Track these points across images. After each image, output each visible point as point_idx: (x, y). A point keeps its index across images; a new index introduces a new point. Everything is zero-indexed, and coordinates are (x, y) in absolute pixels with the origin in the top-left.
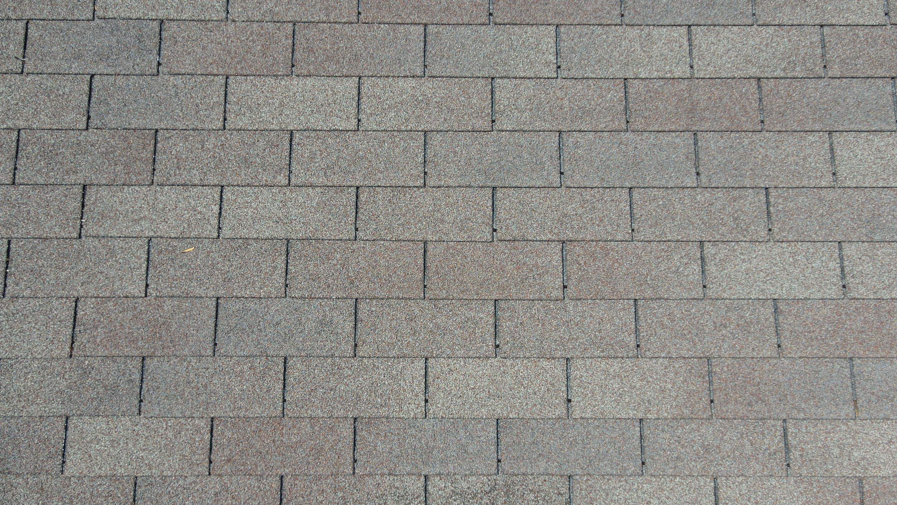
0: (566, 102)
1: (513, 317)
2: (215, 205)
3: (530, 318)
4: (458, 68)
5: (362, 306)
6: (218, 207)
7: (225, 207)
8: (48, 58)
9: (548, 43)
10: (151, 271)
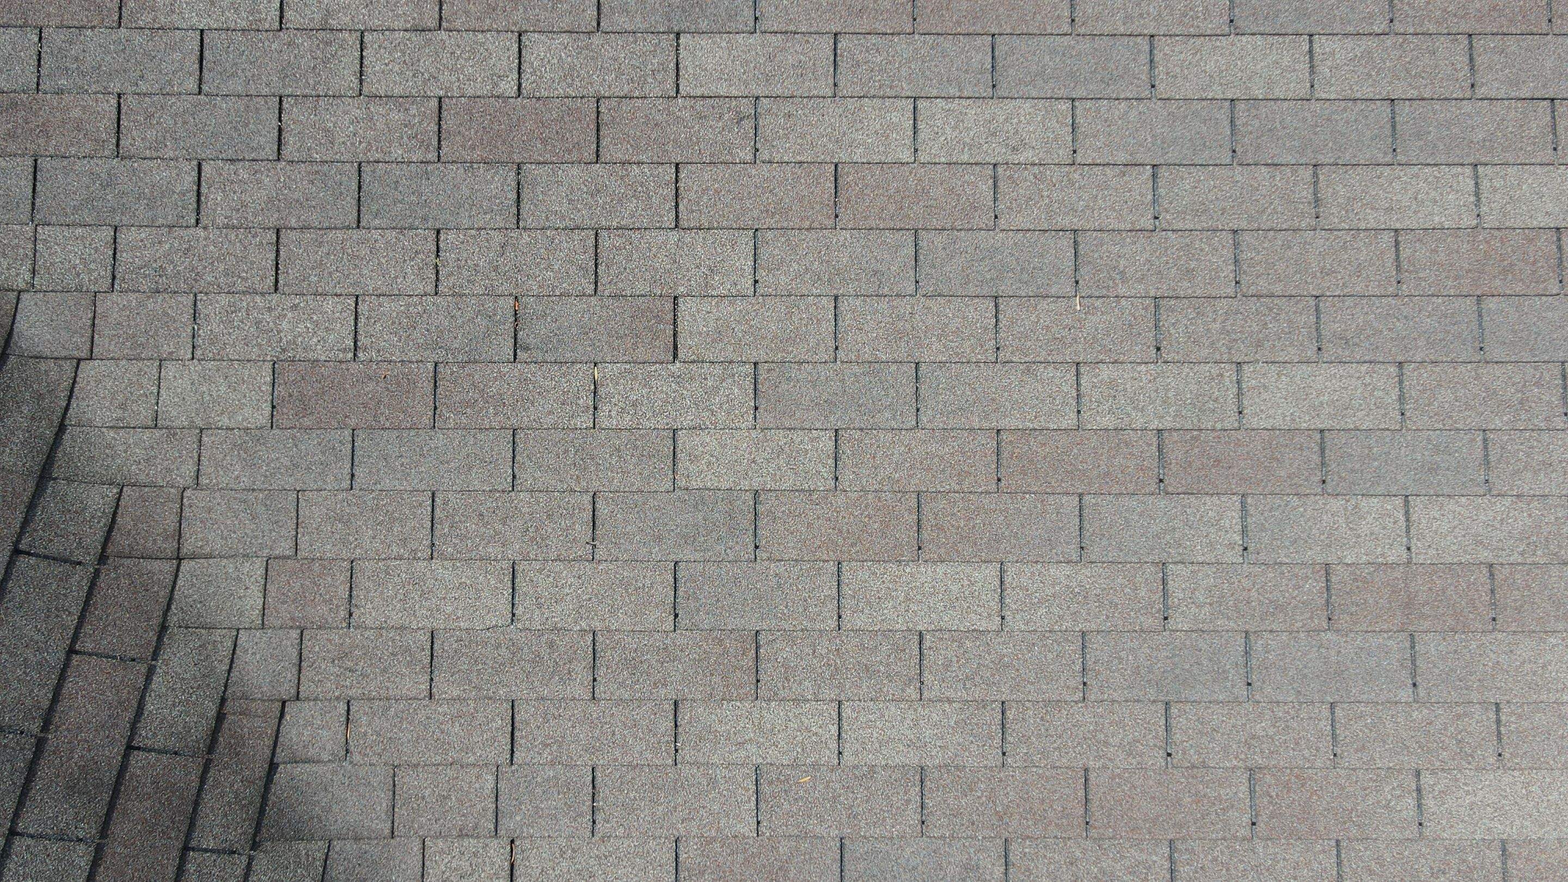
0: (1253, 593)
1: (1192, 860)
2: (833, 725)
3: (1212, 862)
4: (1121, 551)
5: (1013, 847)
6: (836, 726)
7: (845, 727)
8: (622, 541)
9: (1232, 518)
10: (763, 805)
